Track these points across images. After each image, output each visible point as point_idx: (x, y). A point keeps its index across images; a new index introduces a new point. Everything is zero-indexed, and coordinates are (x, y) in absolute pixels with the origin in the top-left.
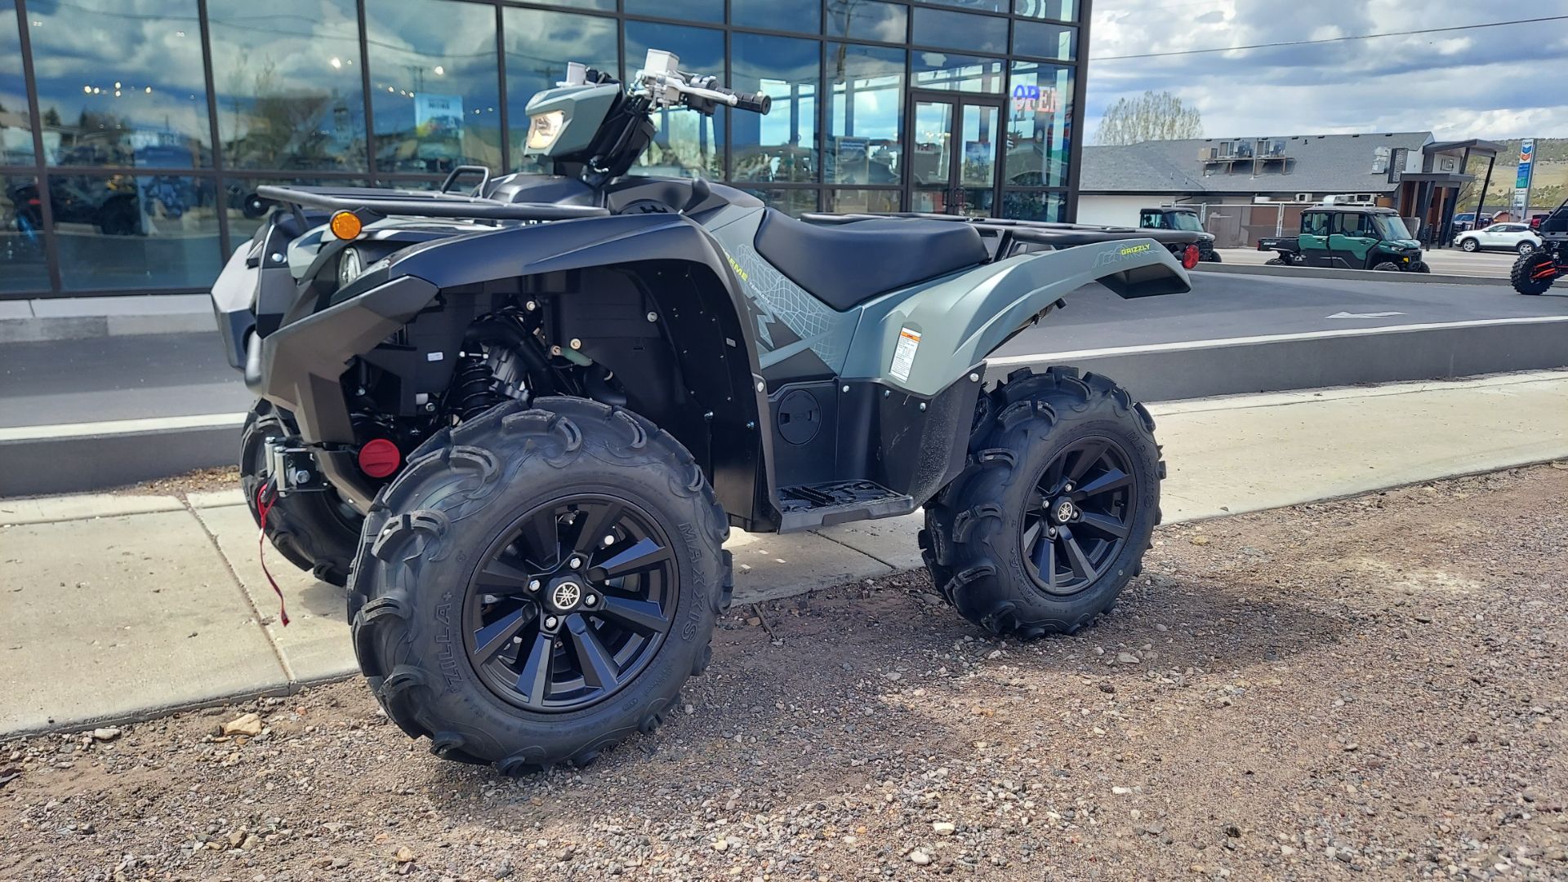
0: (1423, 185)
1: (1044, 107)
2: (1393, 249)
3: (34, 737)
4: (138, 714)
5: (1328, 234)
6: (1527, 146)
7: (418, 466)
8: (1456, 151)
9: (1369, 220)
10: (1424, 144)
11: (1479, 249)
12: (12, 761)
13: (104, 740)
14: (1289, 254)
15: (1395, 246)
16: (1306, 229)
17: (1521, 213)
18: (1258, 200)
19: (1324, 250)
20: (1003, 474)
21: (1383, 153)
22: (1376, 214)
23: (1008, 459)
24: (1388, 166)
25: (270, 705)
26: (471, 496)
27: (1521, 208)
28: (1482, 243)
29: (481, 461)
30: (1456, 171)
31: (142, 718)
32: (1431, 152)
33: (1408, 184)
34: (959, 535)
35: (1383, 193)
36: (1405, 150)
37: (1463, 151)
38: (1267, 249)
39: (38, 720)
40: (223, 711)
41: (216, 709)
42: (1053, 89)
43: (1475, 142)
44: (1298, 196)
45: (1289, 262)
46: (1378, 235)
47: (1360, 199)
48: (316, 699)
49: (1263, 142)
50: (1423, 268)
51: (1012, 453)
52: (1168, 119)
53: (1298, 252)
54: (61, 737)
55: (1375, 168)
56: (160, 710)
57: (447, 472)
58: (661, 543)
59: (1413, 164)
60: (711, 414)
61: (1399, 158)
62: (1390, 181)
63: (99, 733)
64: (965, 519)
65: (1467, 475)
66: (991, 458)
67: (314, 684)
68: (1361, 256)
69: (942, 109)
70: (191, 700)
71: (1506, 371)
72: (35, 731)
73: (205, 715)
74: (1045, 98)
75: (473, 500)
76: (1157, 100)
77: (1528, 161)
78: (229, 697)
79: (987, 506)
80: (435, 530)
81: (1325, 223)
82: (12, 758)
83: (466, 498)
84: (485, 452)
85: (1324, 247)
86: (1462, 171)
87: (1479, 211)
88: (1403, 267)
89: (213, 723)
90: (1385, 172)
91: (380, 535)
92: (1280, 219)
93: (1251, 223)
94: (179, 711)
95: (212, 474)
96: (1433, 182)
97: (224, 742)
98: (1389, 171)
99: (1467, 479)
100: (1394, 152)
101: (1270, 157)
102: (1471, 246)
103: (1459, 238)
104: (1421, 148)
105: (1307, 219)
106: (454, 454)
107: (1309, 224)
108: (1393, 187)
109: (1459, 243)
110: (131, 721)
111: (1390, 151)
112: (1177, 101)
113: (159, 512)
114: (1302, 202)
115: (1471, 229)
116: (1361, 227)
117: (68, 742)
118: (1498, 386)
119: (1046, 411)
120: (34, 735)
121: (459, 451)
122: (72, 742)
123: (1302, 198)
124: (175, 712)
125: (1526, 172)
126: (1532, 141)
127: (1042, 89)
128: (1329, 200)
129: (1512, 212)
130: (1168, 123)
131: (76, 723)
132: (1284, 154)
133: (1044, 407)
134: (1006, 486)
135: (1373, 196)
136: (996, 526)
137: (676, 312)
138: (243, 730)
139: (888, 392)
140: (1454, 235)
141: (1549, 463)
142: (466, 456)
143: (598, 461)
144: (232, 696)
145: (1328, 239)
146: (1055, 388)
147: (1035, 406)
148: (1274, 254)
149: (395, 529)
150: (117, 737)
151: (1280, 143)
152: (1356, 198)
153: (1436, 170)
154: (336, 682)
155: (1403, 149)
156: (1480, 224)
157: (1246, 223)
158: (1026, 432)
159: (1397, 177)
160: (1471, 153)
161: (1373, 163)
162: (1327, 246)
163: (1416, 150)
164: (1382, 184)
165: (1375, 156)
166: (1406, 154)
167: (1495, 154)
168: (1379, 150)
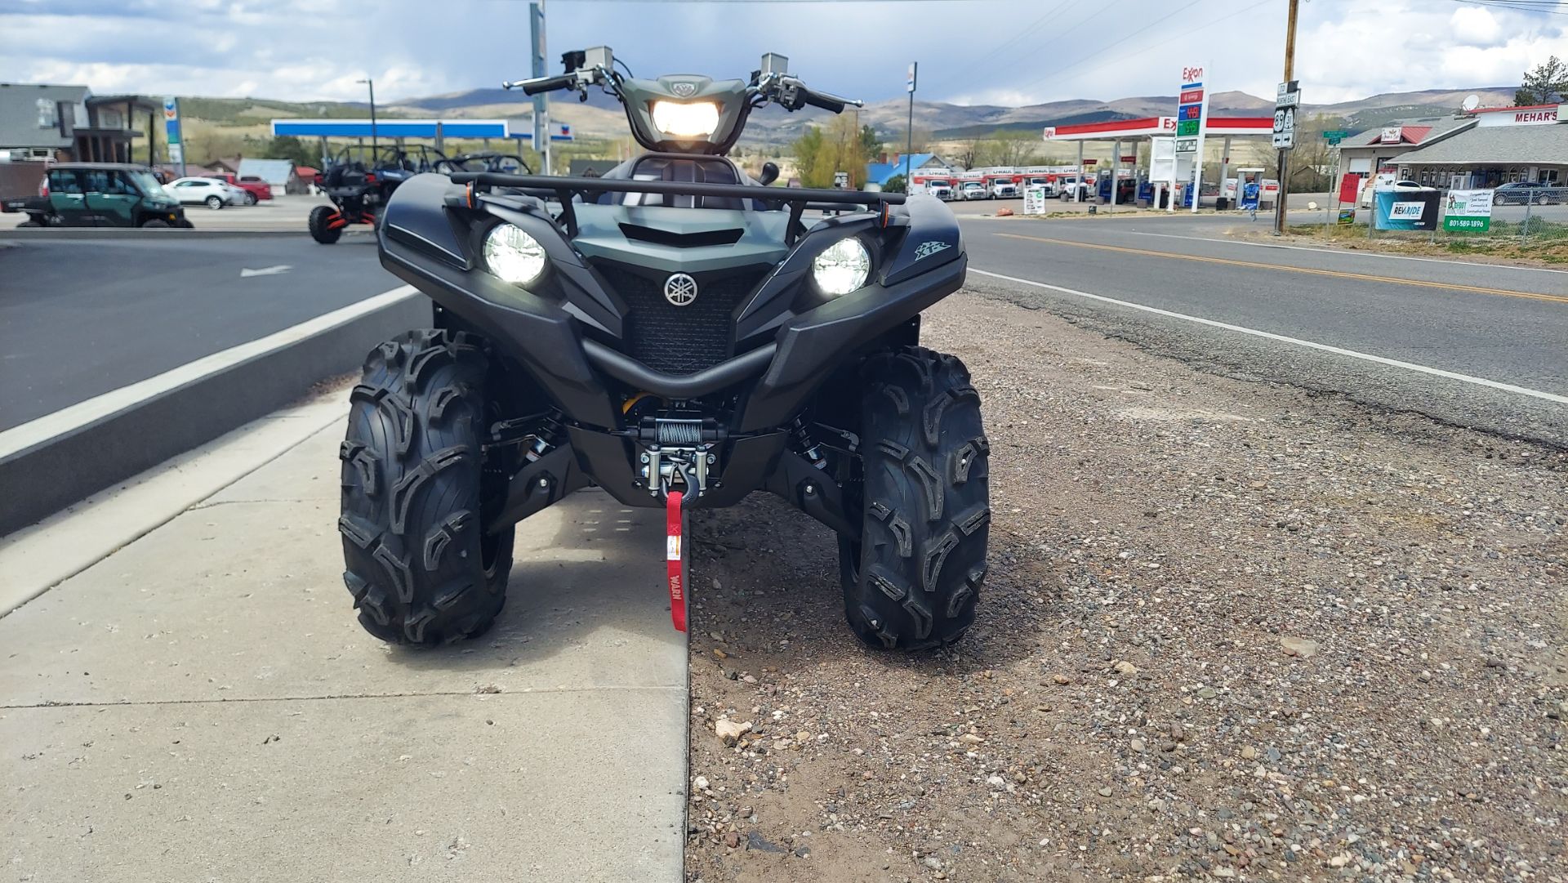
0: (95, 140)
2: (158, 207)
5: (83, 193)
6: (168, 104)
9: (123, 177)
10: (85, 97)
14: (42, 214)
19: (82, 210)
21: (46, 107)
22: (130, 171)
24: (57, 120)
27: (178, 164)
30: (122, 127)
32: (95, 106)
33: (82, 138)
35: (59, 148)
36: (71, 104)
37: (125, 106)
38: (14, 210)
45: (45, 224)
50: (189, 225)
53: (53, 213)
55: (42, 121)
61: (66, 111)
62: (63, 135)
68: (126, 214)
77: (174, 118)
86: (130, 127)
88: (172, 224)
90: (54, 125)
96: (104, 138)
98: (60, 124)
100: (60, 106)
104: (83, 104)
108: (68, 142)
111: (54, 104)
125: (174, 129)
126: (173, 98)
135: (50, 152)
145: (85, 198)
148: (23, 217)
152: (31, 152)
153: (102, 125)
155: (65, 101)
159: (69, 131)
160: (134, 108)
161: (39, 115)
162: (86, 205)
163: (79, 104)
164: (54, 139)
165: (38, 109)
166: (72, 108)
167: (153, 110)
168: (40, 102)
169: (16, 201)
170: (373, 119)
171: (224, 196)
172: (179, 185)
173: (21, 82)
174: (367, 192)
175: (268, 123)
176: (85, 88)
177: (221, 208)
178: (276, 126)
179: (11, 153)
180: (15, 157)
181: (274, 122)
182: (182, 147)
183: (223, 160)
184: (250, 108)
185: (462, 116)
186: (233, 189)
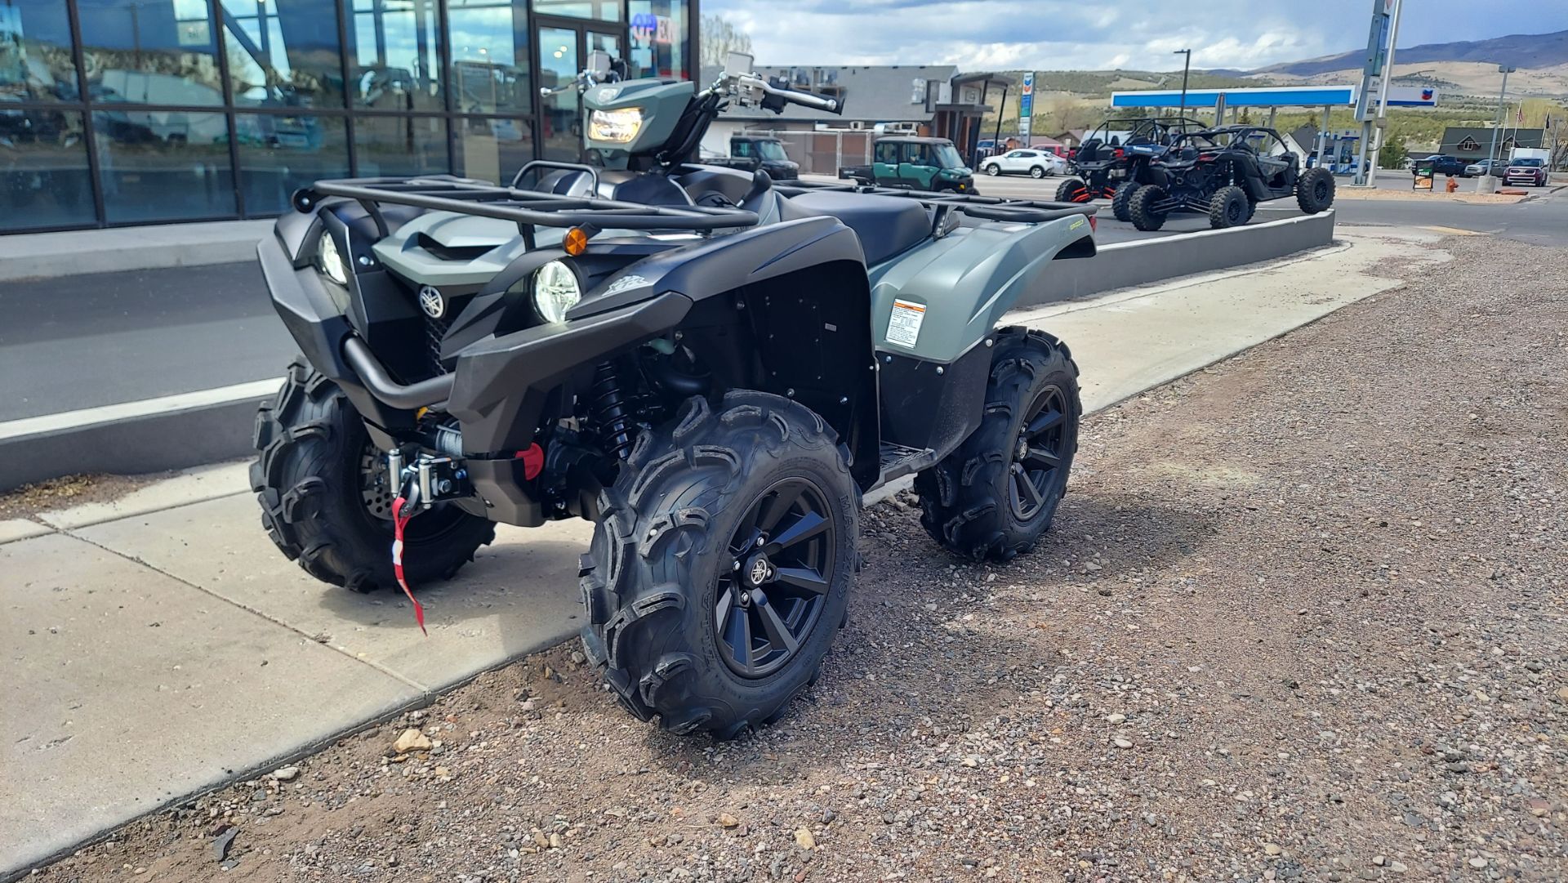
0: (953, 114)
1: (662, 37)
2: (952, 177)
3: (220, 790)
4: (305, 748)
5: (898, 164)
6: (1028, 79)
7: (661, 468)
8: (976, 83)
9: (931, 150)
10: (952, 76)
11: (1000, 173)
12: (214, 818)
13: (287, 780)
15: (953, 174)
16: (879, 158)
17: (1026, 140)
18: (819, 127)
19: (895, 178)
20: (1003, 423)
21: (919, 84)
22: (936, 145)
23: (1007, 410)
24: (925, 97)
25: (419, 719)
26: (723, 491)
27: (1025, 135)
28: (1003, 168)
29: (727, 458)
30: (976, 102)
31: (308, 752)
32: (959, 83)
33: (942, 112)
34: (968, 479)
35: (922, 122)
36: (937, 82)
37: (982, 84)
39: (213, 773)
40: (378, 732)
41: (371, 731)
42: (669, 19)
43: (991, 75)
44: (852, 124)
46: (938, 164)
47: (904, 127)
48: (456, 706)
49: (817, 70)
50: (975, 193)
51: (1010, 405)
52: (722, 42)
54: (245, 785)
55: (914, 99)
56: (324, 740)
57: (689, 471)
58: (825, 515)
59: (944, 96)
60: (845, 399)
61: (933, 89)
62: (927, 111)
63: (280, 773)
64: (972, 466)
65: (1161, 385)
66: (993, 411)
67: (446, 691)
68: (926, 183)
69: (568, 39)
70: (347, 726)
71: (1110, 290)
72: (217, 785)
73: (366, 738)
74: (663, 28)
75: (726, 494)
76: (710, 24)
77: (1029, 93)
78: (378, 717)
79: (994, 453)
80: (703, 525)
81: (893, 153)
82: (212, 815)
83: (719, 493)
84: (728, 450)
85: (895, 175)
86: (982, 102)
87: (997, 138)
88: (961, 192)
89: (377, 746)
90: (923, 102)
91: (646, 536)
92: (839, 145)
93: (814, 149)
94: (341, 738)
95: (48, 488)
96: (961, 112)
97: (405, 760)
98: (926, 101)
99: (1161, 388)
100: (929, 83)
101: (825, 86)
102: (994, 170)
103: (984, 164)
104: (949, 82)
105: (879, 148)
106: (697, 454)
107: (881, 154)
108: (930, 117)
109: (985, 168)
110: (302, 756)
111: (925, 83)
112: (728, 25)
113: (31, 537)
114: (856, 130)
115: (991, 155)
116: (922, 156)
117: (255, 789)
118: (1116, 305)
119: (1028, 367)
120: (219, 788)
121: (702, 451)
122: (260, 788)
123: (856, 126)
124: (338, 740)
125: (1026, 103)
126: (1031, 74)
127: (659, 19)
128: (879, 129)
129: (1018, 138)
130: (721, 47)
131: (253, 769)
132: (838, 83)
133: (1027, 364)
134: (1005, 433)
135: (914, 125)
136: (998, 468)
137: (769, 301)
138: (417, 745)
139: (889, 358)
140: (980, 161)
141: (1202, 369)
142: (712, 454)
143: (799, 448)
144: (381, 715)
145: (898, 168)
146: (1022, 346)
147: (1019, 363)
149: (663, 529)
150: (298, 775)
151: (833, 73)
152: (901, 126)
153: (962, 102)
154: (462, 686)
155: (935, 81)
156: (1000, 151)
157: (810, 150)
158: (1016, 386)
159: (932, 107)
160: (989, 85)
161: (912, 94)
162: (898, 174)
163: (945, 82)
164: (921, 114)
165: (913, 87)
166: (938, 86)
167: (1007, 86)
168: (916, 81)
169: (849, 169)
170: (1184, 90)
171: (1046, 166)
172: (1010, 156)
173: (936, 64)
174: (1114, 166)
175: (1110, 97)
176: (954, 67)
177: (1041, 177)
178: (1115, 97)
179: (886, 127)
180: (887, 130)
181: (1114, 94)
182: (1031, 120)
183: (1072, 132)
184: (1118, 80)
185: (1335, 81)
186: (1056, 159)
